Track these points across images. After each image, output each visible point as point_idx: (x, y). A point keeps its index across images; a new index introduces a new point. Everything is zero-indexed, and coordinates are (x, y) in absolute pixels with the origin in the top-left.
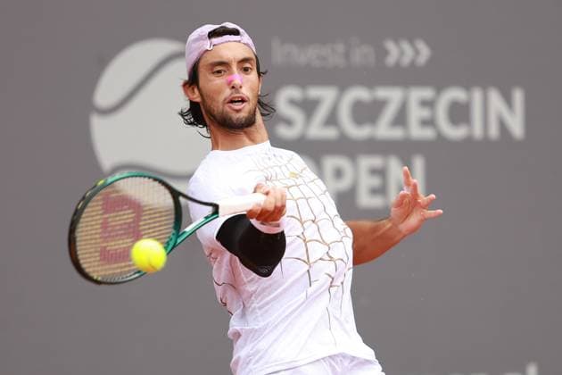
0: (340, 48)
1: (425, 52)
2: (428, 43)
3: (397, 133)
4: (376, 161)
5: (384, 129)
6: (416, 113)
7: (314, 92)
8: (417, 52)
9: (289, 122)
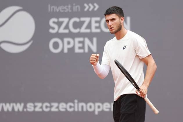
0: (69, 7)
1: (97, 7)
2: (98, 4)
3: (88, 31)
4: (81, 39)
5: (83, 30)
6: (94, 25)
7: (61, 20)
8: (95, 7)
9: (53, 28)
